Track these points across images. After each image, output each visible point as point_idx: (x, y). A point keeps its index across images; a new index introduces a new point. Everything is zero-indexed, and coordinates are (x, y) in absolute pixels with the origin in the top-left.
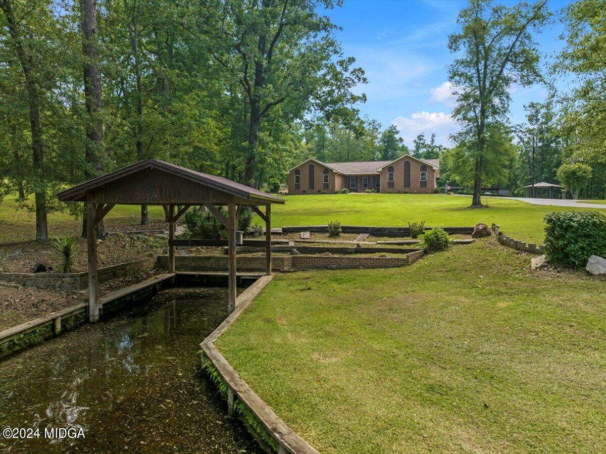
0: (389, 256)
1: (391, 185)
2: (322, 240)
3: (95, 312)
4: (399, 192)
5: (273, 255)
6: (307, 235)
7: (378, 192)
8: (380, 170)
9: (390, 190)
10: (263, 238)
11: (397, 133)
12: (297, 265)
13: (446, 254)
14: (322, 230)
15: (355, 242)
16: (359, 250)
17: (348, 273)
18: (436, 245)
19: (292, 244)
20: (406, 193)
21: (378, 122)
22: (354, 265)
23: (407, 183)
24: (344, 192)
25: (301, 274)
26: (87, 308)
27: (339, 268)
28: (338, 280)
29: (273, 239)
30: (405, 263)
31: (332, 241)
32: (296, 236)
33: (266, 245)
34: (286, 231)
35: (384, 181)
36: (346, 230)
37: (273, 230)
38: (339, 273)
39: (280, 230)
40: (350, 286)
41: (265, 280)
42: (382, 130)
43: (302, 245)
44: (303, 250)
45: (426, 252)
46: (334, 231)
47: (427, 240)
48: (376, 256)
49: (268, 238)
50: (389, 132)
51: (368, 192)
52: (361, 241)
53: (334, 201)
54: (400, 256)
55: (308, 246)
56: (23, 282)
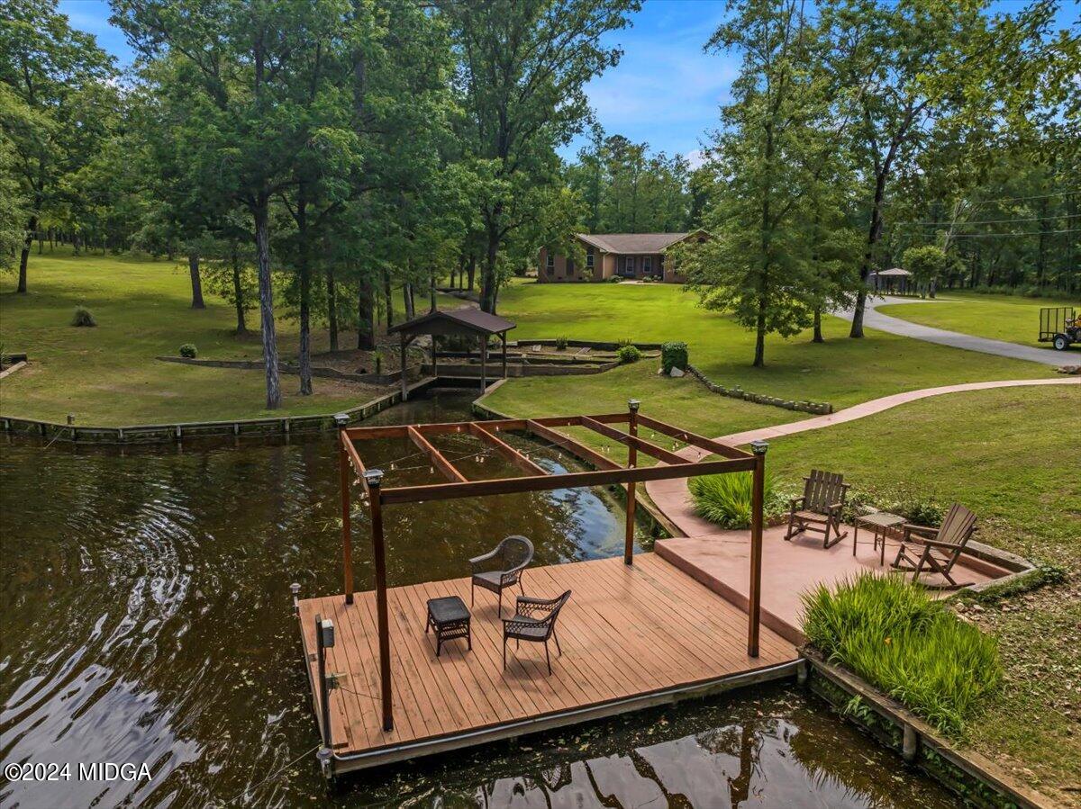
0: (593, 366)
2: (551, 353)
3: (405, 396)
5: (508, 365)
6: (538, 348)
8: (664, 250)
10: (500, 352)
12: (526, 372)
13: (631, 366)
14: (552, 344)
15: (575, 355)
16: (575, 362)
17: (560, 378)
18: (628, 359)
19: (524, 356)
22: (565, 373)
24: (614, 281)
25: (526, 378)
26: (401, 394)
27: (555, 374)
28: (548, 382)
29: (509, 351)
30: (600, 371)
31: (557, 353)
32: (529, 349)
33: (502, 357)
34: (521, 345)
35: (669, 265)
36: (574, 344)
37: (507, 343)
38: (553, 378)
39: (515, 343)
41: (501, 382)
43: (532, 357)
44: (532, 361)
45: (620, 364)
46: (562, 346)
47: (623, 355)
48: (583, 366)
49: (504, 351)
51: (646, 281)
52: (581, 354)
53: (594, 296)
54: (598, 366)
55: (537, 357)
56: (355, 379)
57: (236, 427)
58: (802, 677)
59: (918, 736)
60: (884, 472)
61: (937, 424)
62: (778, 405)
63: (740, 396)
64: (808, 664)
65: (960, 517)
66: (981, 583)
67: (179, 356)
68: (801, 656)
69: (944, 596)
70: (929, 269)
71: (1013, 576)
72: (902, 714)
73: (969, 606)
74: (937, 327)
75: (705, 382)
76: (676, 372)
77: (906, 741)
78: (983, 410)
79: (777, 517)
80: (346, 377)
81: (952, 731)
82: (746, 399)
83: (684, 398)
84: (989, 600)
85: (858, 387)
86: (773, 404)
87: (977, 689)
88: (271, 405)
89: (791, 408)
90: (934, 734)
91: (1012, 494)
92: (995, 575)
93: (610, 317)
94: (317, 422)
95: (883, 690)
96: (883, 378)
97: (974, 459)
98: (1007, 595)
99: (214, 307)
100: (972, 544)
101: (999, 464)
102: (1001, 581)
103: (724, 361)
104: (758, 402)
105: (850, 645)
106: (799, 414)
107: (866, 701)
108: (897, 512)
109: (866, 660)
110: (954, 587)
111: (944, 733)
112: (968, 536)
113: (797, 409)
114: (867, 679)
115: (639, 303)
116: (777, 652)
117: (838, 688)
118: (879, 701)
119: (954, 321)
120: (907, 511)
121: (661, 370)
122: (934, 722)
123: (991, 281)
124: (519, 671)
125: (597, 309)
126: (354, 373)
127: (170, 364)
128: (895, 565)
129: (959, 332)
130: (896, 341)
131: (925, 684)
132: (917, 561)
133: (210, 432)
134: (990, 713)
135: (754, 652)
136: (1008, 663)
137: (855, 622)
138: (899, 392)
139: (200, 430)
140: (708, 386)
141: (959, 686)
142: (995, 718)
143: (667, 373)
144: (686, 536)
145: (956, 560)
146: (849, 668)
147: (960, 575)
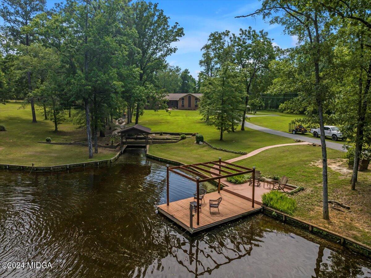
0: (173, 141)
1: (183, 106)
2: (158, 136)
3: (123, 152)
4: (186, 110)
6: (154, 135)
7: (177, 108)
8: (178, 99)
9: (182, 108)
11: (189, 73)
12: (154, 143)
14: (158, 133)
15: (166, 137)
16: (167, 139)
17: (165, 144)
19: (151, 137)
20: (189, 110)
21: (179, 68)
22: (166, 143)
23: (190, 106)
25: (155, 145)
26: (121, 151)
27: (163, 143)
28: (163, 146)
31: (161, 136)
32: (152, 135)
35: (180, 104)
36: (165, 133)
38: (163, 144)
40: (165, 147)
41: (148, 146)
42: (181, 71)
43: (153, 138)
44: (154, 139)
45: (181, 140)
46: (161, 134)
47: (182, 137)
48: (170, 141)
50: (184, 73)
51: (173, 109)
52: (168, 136)
53: (159, 115)
54: (175, 141)
55: (155, 138)
56: (106, 147)
57: (84, 164)
58: (262, 210)
59: (285, 216)
60: (264, 169)
61: (271, 156)
62: (232, 152)
63: (222, 150)
64: (263, 208)
65: (285, 179)
66: (290, 191)
67: (45, 141)
68: (262, 206)
69: (284, 194)
70: (256, 106)
71: (295, 189)
72: (282, 213)
73: (289, 195)
74: (262, 126)
75: (210, 146)
76: (201, 143)
77: (284, 218)
78: (280, 152)
79: (246, 181)
80: (103, 147)
81: (291, 214)
82: (223, 151)
83: (207, 151)
84: (292, 194)
85: (249, 147)
86: (231, 152)
87: (294, 208)
88: (90, 157)
89: (236, 153)
90: (288, 215)
91: (291, 173)
92: (291, 189)
93: (168, 123)
94: (106, 162)
95: (278, 210)
96: (255, 143)
97: (281, 165)
98: (295, 193)
99: (40, 122)
100: (287, 184)
101: (287, 166)
102: (293, 190)
103: (211, 139)
104: (227, 151)
105: (271, 203)
106: (239, 155)
107: (276, 212)
108: (270, 178)
109: (275, 205)
110: (285, 192)
111: (290, 215)
112: (286, 183)
113: (238, 153)
114: (275, 209)
115: (174, 117)
116: (257, 207)
117: (270, 211)
118: (278, 212)
119: (265, 124)
120: (273, 178)
121: (195, 142)
122: (288, 214)
123: (271, 107)
124: (213, 214)
125: (162, 120)
126: (104, 145)
127: (44, 144)
128: (273, 189)
129: (268, 128)
130: (253, 131)
131: (286, 208)
132: (278, 188)
133: (77, 166)
134: (296, 212)
135: (253, 207)
136: (297, 204)
137: (271, 199)
138: (260, 148)
139: (74, 166)
140: (212, 147)
141: (291, 208)
142: (297, 212)
143: (198, 143)
144: (228, 186)
145: (285, 187)
146: (272, 207)
147: (286, 190)
